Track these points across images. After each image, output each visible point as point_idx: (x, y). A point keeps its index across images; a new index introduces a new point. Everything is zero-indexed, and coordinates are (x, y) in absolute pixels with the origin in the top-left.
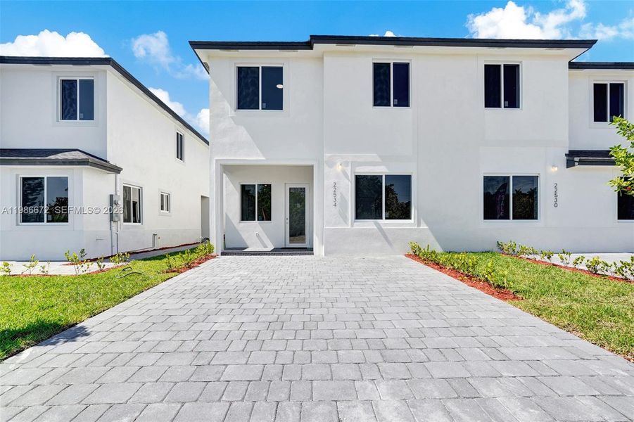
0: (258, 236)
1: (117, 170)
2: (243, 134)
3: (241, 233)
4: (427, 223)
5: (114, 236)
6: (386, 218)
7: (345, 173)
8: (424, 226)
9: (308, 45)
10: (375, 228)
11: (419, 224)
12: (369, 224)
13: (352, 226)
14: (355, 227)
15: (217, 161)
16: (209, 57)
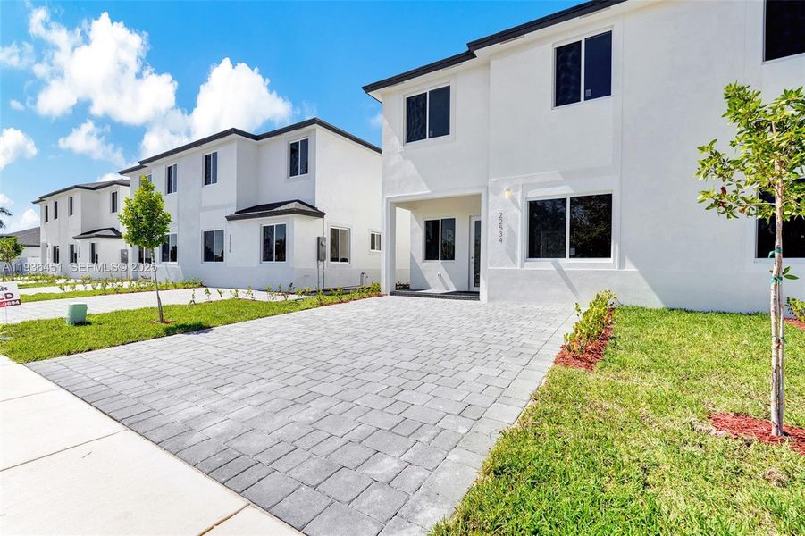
0: (440, 275)
1: (321, 215)
2: (410, 167)
3: (424, 273)
4: (636, 264)
5: (321, 274)
6: (571, 257)
7: (513, 200)
8: (630, 267)
9: (469, 55)
10: (554, 269)
11: (622, 264)
12: (545, 265)
13: (522, 266)
14: (525, 268)
15: (387, 199)
16: (383, 96)
